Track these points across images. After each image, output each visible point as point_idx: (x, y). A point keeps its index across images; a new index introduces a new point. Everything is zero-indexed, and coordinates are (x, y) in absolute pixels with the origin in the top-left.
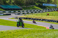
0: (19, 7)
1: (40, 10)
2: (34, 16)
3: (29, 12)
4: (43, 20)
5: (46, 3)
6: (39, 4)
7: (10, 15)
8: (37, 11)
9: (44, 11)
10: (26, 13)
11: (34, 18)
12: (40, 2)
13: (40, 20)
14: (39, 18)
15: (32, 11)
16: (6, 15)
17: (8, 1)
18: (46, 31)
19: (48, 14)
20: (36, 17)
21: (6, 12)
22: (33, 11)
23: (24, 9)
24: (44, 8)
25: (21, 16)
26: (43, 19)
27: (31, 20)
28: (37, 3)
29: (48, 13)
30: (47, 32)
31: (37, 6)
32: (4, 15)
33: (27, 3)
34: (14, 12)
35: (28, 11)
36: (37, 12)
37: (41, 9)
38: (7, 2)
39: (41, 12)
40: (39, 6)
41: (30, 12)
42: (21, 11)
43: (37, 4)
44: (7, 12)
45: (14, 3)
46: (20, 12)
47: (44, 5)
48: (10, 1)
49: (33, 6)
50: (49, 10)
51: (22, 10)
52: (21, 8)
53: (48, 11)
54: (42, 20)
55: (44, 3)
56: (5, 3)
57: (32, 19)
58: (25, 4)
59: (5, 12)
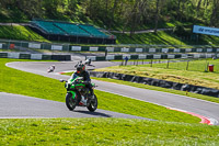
0: (105, 33)
1: (183, 51)
2: (157, 70)
3: (141, 55)
4: (190, 88)
5: (207, 25)
6: (179, 27)
7: (67, 58)
8: (171, 51)
9: (196, 55)
10: (129, 56)
11: (156, 78)
12: (184, 20)
13: (179, 86)
14: (177, 81)
15: (152, 50)
16: (53, 58)
17: (63, 5)
18: (200, 132)
19: (211, 69)
20: (164, 75)
21: (54, 47)
22: (154, 50)
23: (123, 43)
24: (197, 41)
25: (110, 66)
26: (191, 86)
27: (143, 84)
28: (172, 21)
29: (211, 62)
30: (203, 138)
31: (169, 33)
32: (45, 58)
33: (134, 17)
34: (82, 50)
35: (137, 50)
36: (169, 56)
37: (184, 46)
38: (60, 9)
39: (184, 56)
40: (179, 34)
41: (144, 56)
42: (109, 48)
43: (170, 25)
44: (57, 48)
45: (87, 15)
46: (106, 52)
47: (196, 29)
48: (73, 7)
49: (154, 33)
50: (214, 50)
51: (115, 43)
52: (110, 36)
53: (210, 55)
54: (185, 90)
55: (199, 23)
56: (51, 14)
57: (151, 80)
58: (125, 21)
59: (49, 49)
